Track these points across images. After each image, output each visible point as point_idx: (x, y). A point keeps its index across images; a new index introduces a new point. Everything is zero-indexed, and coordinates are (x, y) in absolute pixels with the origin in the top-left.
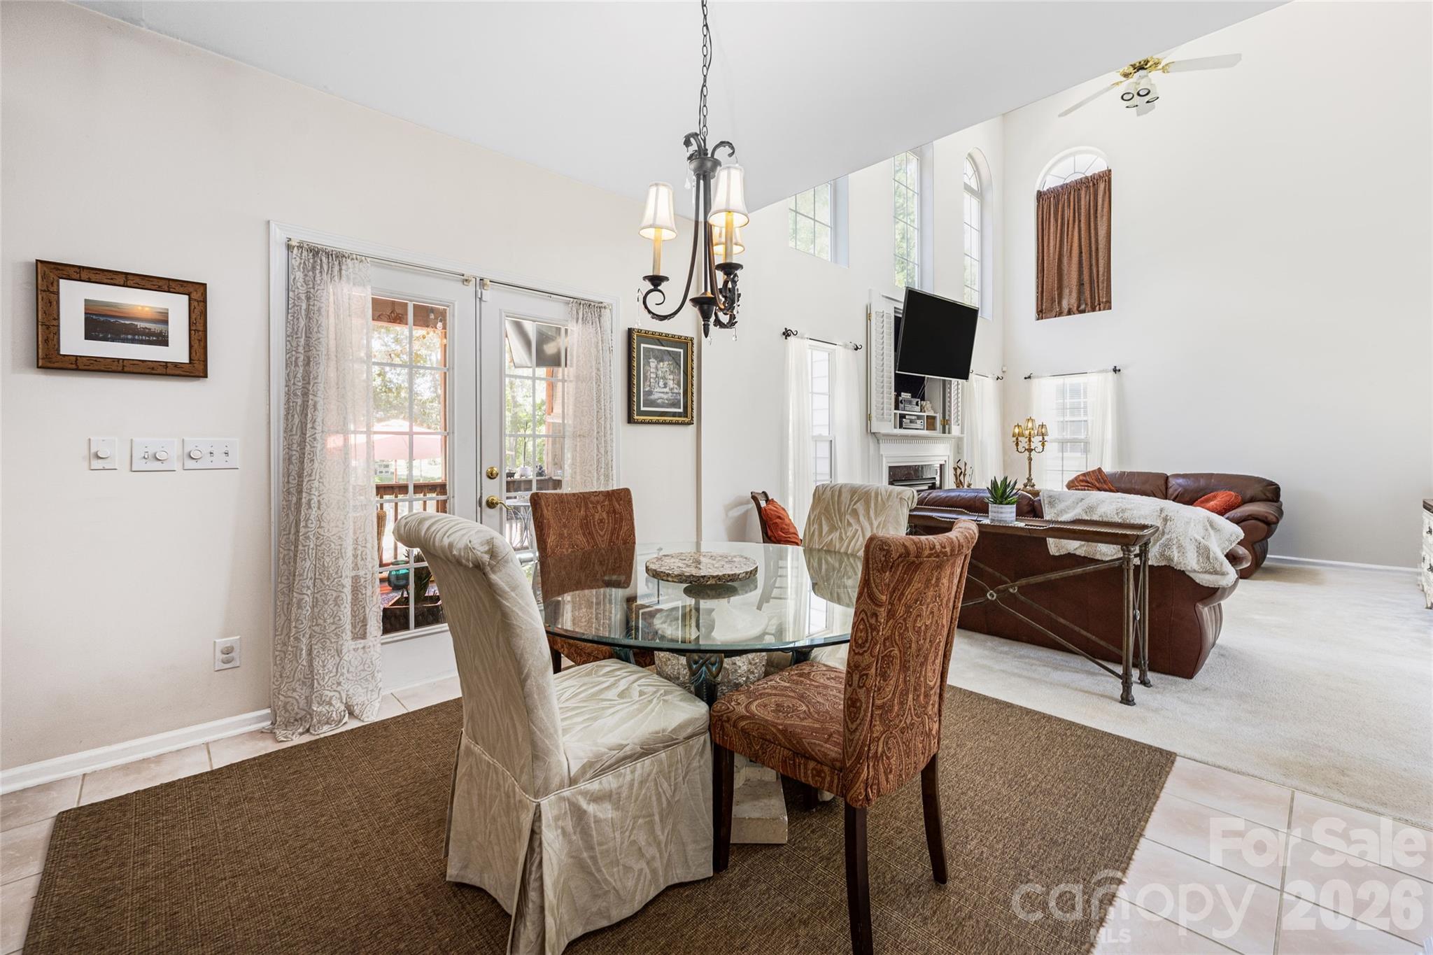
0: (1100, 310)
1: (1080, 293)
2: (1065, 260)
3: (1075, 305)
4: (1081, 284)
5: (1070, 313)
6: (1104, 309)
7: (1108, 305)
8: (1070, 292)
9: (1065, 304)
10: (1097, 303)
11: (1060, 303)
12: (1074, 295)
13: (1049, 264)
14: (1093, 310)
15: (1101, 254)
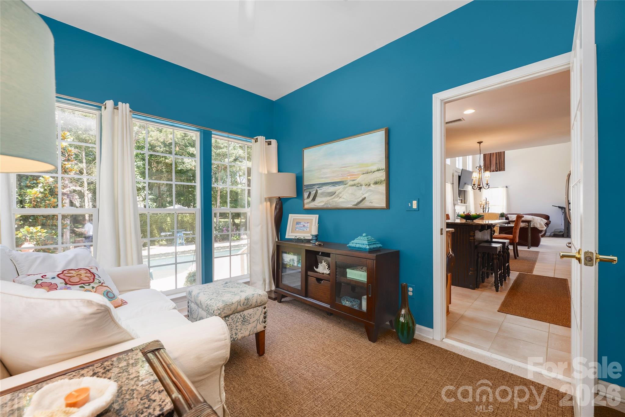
0: (502, 171)
1: (496, 166)
2: (492, 157)
3: (495, 169)
4: (496, 164)
5: (493, 171)
6: (503, 171)
7: (504, 170)
8: (493, 166)
9: (492, 169)
10: (501, 169)
11: (490, 168)
12: (495, 167)
13: (487, 158)
14: (500, 171)
15: (502, 156)
